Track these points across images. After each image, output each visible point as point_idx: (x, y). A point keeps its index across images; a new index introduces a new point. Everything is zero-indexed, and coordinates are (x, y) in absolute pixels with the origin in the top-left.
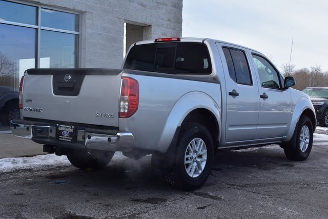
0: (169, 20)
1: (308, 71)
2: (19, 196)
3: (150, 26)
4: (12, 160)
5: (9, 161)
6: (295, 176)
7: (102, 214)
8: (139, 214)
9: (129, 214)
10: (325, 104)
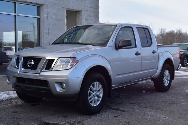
0: (91, 7)
1: (174, 32)
2: (15, 113)
3: (80, 11)
4: (7, 93)
5: (5, 94)
6: (166, 97)
7: (63, 122)
8: (83, 121)
9: (77, 121)
10: (184, 53)
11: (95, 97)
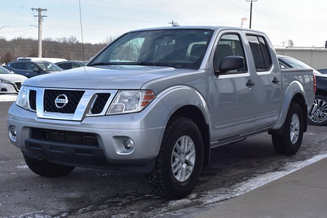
11: (182, 164)
